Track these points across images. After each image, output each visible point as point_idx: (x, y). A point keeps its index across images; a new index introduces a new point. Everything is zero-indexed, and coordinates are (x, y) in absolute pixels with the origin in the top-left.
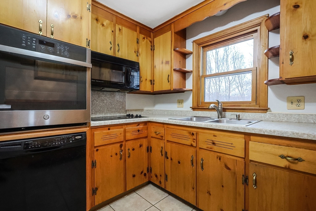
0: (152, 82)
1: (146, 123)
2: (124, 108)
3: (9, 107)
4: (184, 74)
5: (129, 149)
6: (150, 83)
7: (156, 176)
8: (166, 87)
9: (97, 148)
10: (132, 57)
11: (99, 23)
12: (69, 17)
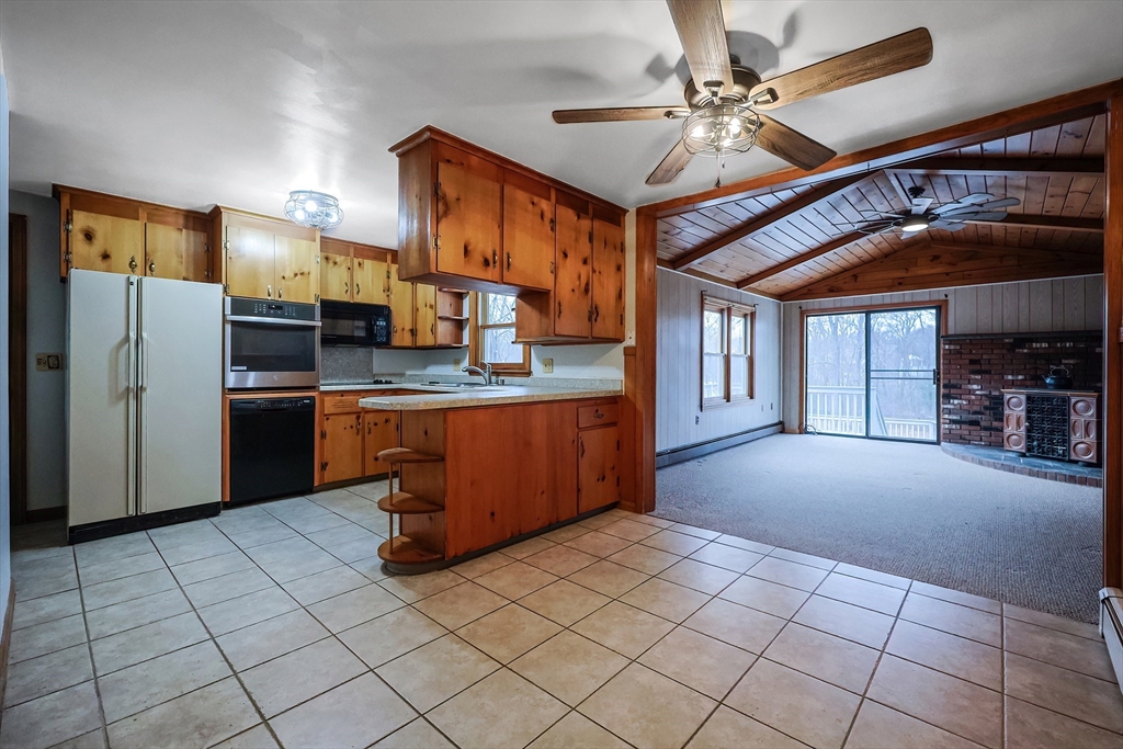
0: (413, 332)
2: (370, 370)
3: (245, 368)
4: (459, 325)
6: (410, 334)
8: (429, 341)
9: (327, 417)
10: (378, 298)
11: (331, 262)
12: (296, 275)
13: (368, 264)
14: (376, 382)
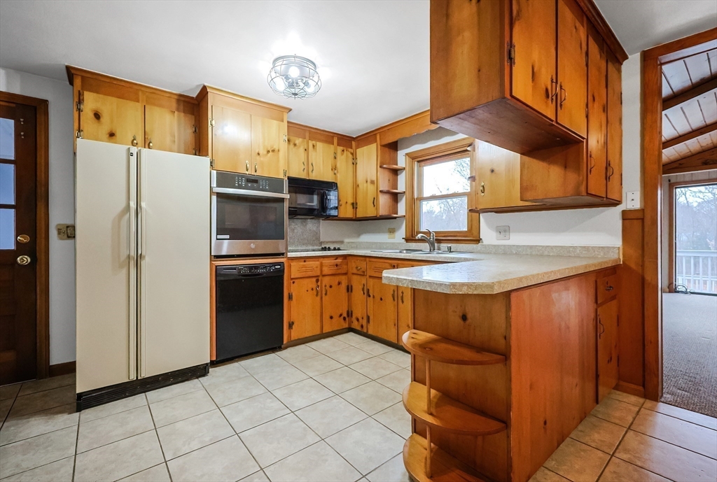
0: (354, 205)
1: (345, 257)
2: (318, 239)
3: (228, 237)
4: (395, 197)
5: (325, 286)
6: (352, 207)
7: (358, 320)
8: (371, 212)
9: (293, 280)
10: (327, 177)
11: (292, 144)
12: (268, 152)
13: (320, 145)
14: (324, 249)
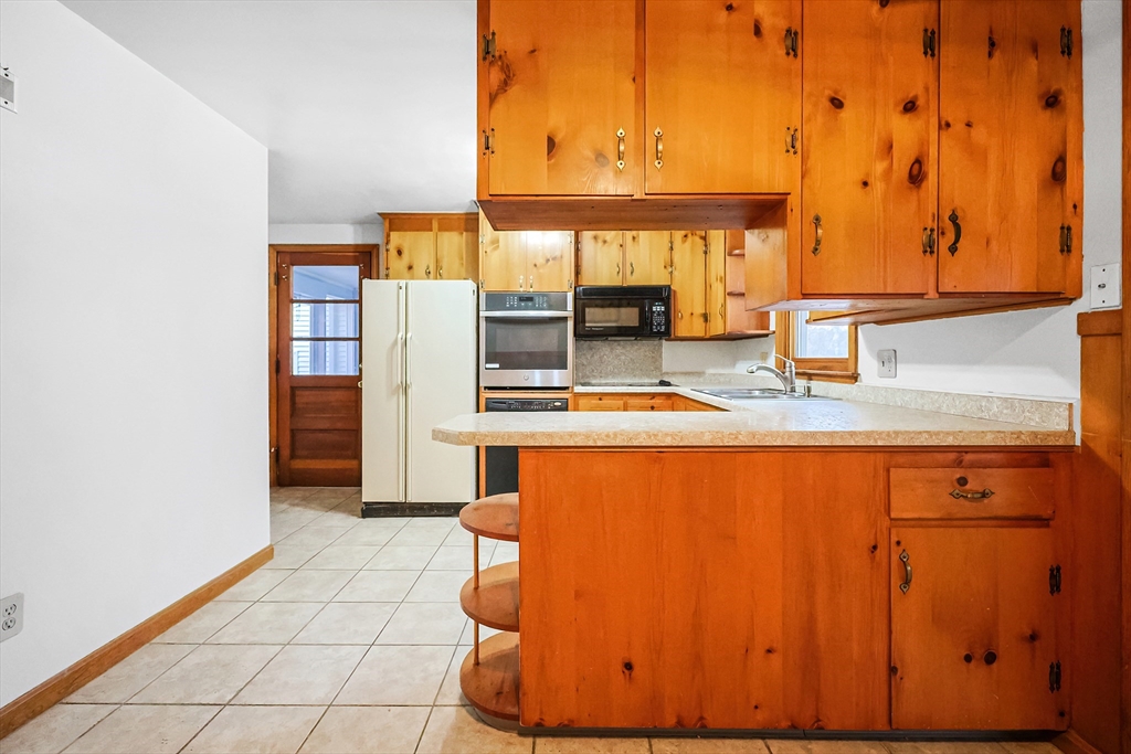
0: (706, 317)
2: (659, 368)
6: (702, 319)
10: (657, 278)
11: (600, 241)
12: (548, 260)
13: (644, 236)
14: (663, 383)
